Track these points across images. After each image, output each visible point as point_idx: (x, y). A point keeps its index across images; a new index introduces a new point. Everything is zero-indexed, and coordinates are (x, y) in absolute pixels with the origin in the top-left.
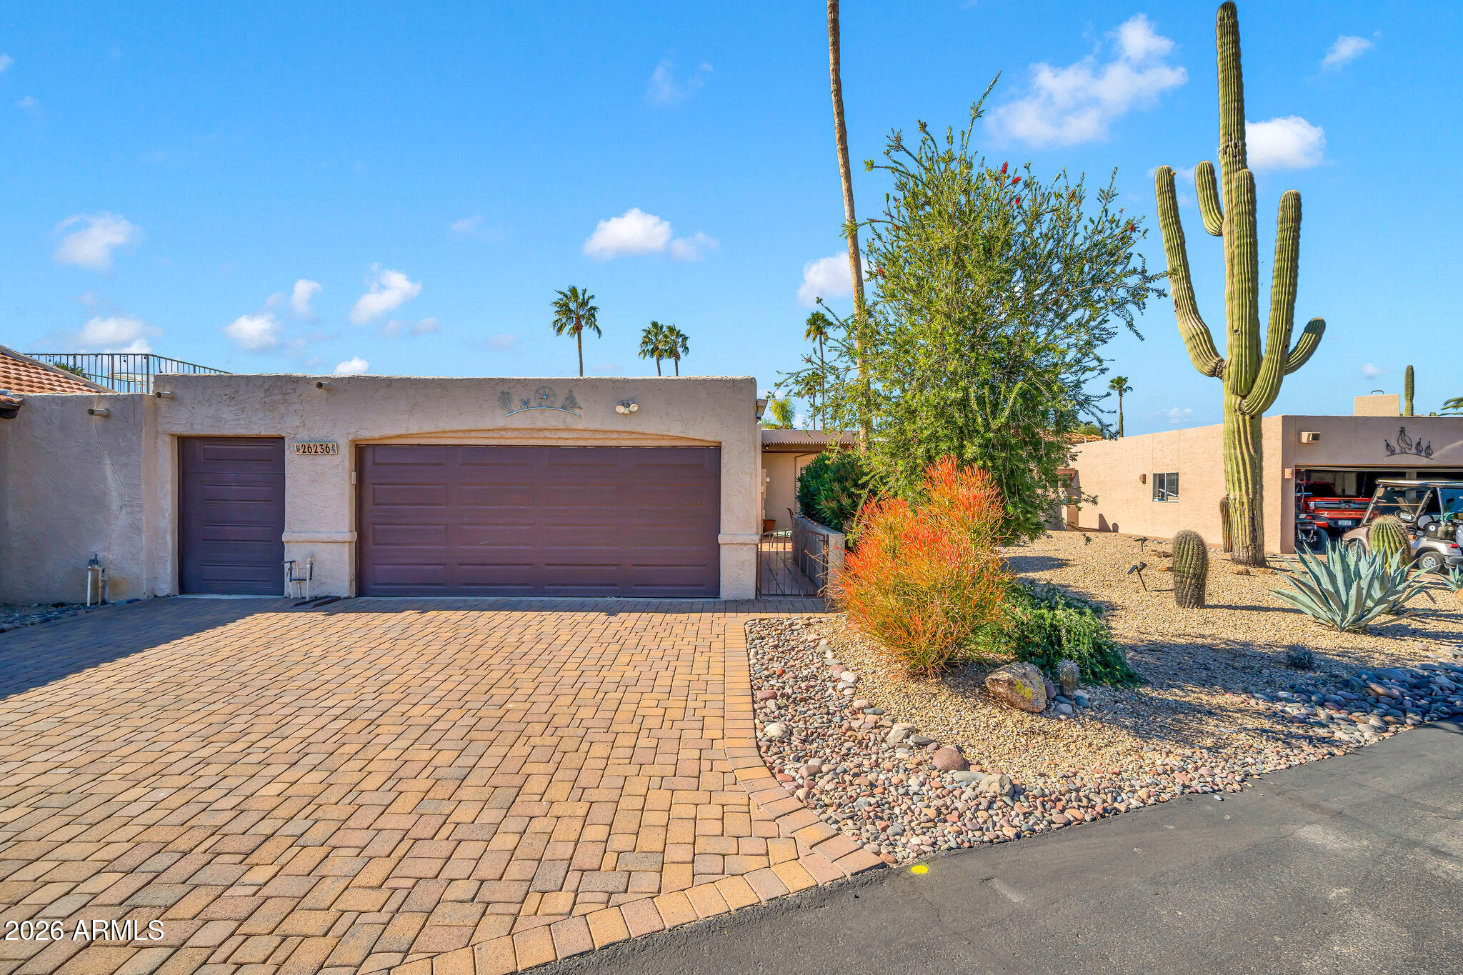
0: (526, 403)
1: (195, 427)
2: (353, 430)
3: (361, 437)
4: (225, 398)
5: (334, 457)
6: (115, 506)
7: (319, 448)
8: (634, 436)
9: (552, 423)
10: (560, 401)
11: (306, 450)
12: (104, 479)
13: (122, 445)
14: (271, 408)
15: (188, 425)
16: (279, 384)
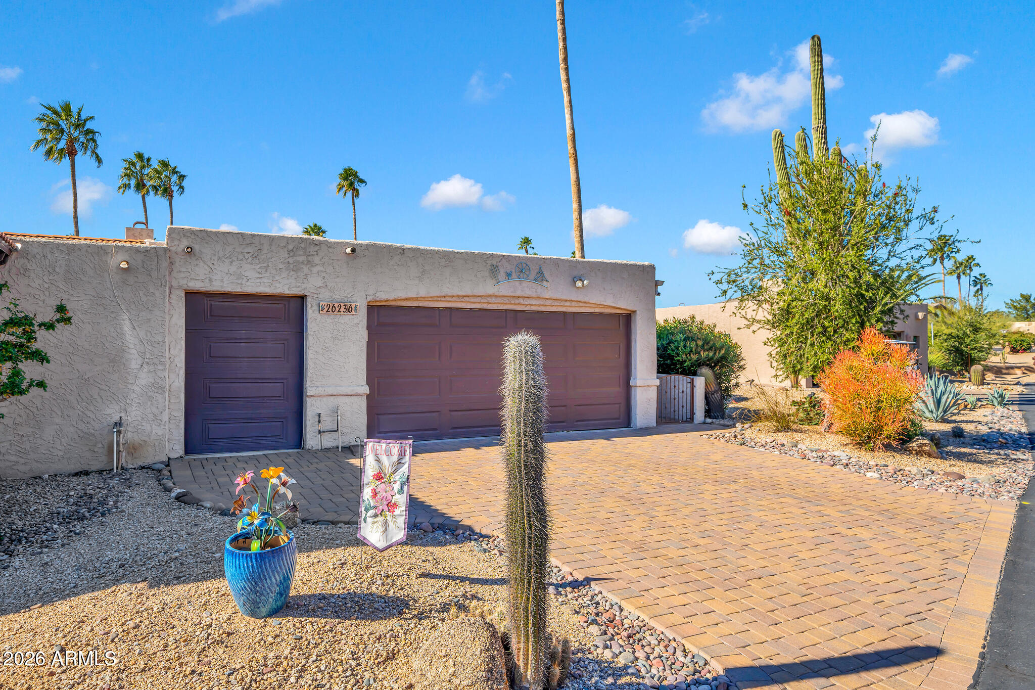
0: (509, 275)
1: (214, 283)
2: (371, 292)
3: (378, 299)
4: (247, 256)
5: (354, 317)
6: (134, 365)
7: (343, 307)
8: (581, 304)
9: (528, 293)
10: (533, 275)
11: (330, 310)
12: (121, 335)
13: (144, 299)
14: (295, 269)
15: (207, 281)
16: (303, 245)
